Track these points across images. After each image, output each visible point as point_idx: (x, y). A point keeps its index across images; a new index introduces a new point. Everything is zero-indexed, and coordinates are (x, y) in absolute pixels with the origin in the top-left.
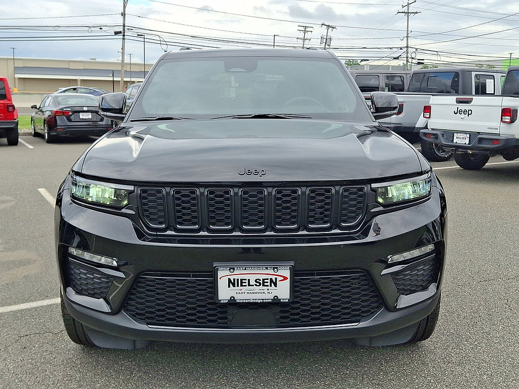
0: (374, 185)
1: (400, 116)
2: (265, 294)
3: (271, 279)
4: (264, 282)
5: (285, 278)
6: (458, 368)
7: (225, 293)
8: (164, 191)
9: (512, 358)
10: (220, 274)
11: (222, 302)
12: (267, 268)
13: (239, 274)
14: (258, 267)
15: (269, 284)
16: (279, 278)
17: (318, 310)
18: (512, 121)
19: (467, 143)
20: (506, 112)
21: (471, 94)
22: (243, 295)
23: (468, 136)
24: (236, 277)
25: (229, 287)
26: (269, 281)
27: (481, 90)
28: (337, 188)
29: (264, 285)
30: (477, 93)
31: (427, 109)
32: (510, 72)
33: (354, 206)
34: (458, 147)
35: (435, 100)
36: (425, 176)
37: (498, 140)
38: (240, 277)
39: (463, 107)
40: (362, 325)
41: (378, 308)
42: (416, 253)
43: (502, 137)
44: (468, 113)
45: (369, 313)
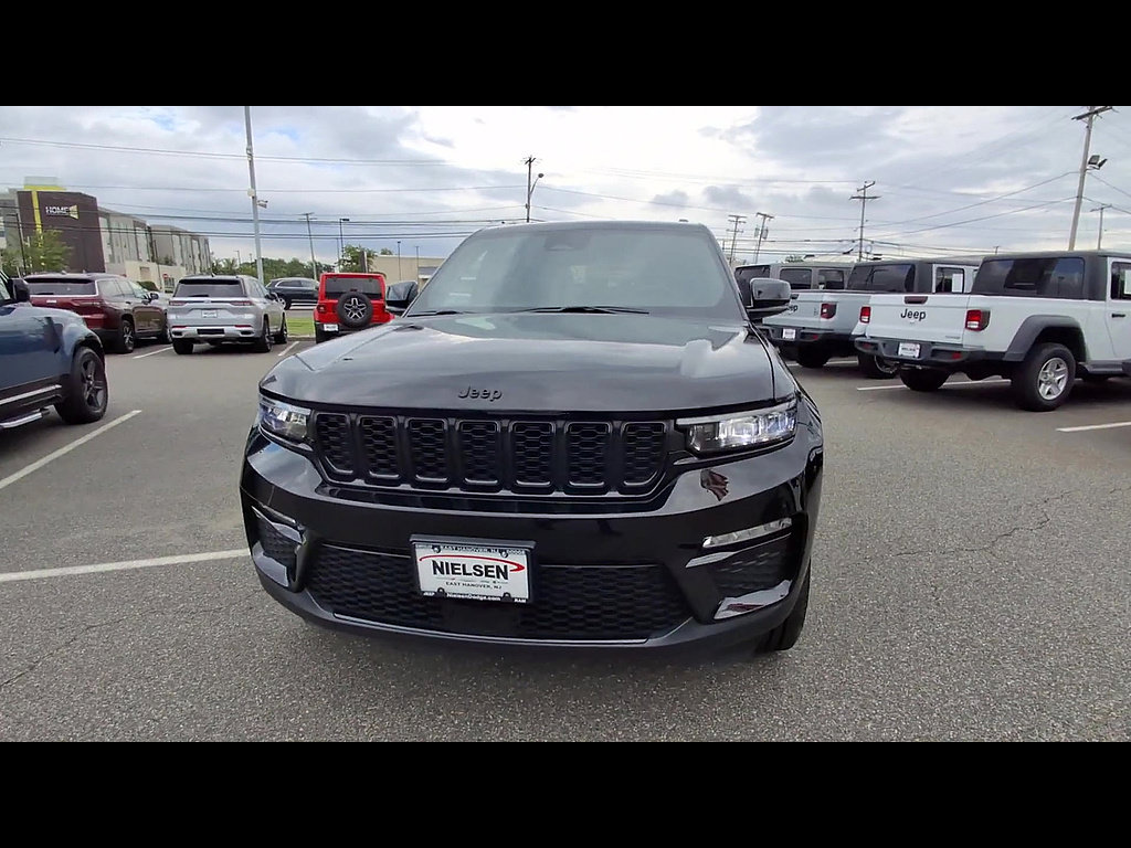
0: (680, 422)
1: (831, 320)
2: (490, 589)
3: (498, 567)
4: (487, 572)
5: (520, 568)
6: (828, 701)
7: (429, 582)
8: (349, 418)
9: (923, 694)
10: (421, 552)
11: (426, 594)
12: (489, 550)
13: (448, 555)
14: (477, 547)
15: (495, 574)
16: (510, 567)
17: (581, 616)
18: (981, 328)
19: (917, 355)
20: (973, 315)
21: (930, 292)
22: (458, 587)
23: (918, 346)
24: (445, 560)
25: (435, 573)
26: (495, 569)
27: (945, 287)
28: (617, 424)
29: (487, 575)
30: (939, 290)
31: (866, 311)
32: (984, 262)
33: (646, 454)
34: (904, 361)
35: (876, 300)
36: (785, 406)
37: (959, 352)
38: (450, 560)
39: (914, 308)
40: (651, 642)
41: (683, 617)
42: (760, 531)
43: (966, 348)
44: (921, 316)
45: (665, 625)
